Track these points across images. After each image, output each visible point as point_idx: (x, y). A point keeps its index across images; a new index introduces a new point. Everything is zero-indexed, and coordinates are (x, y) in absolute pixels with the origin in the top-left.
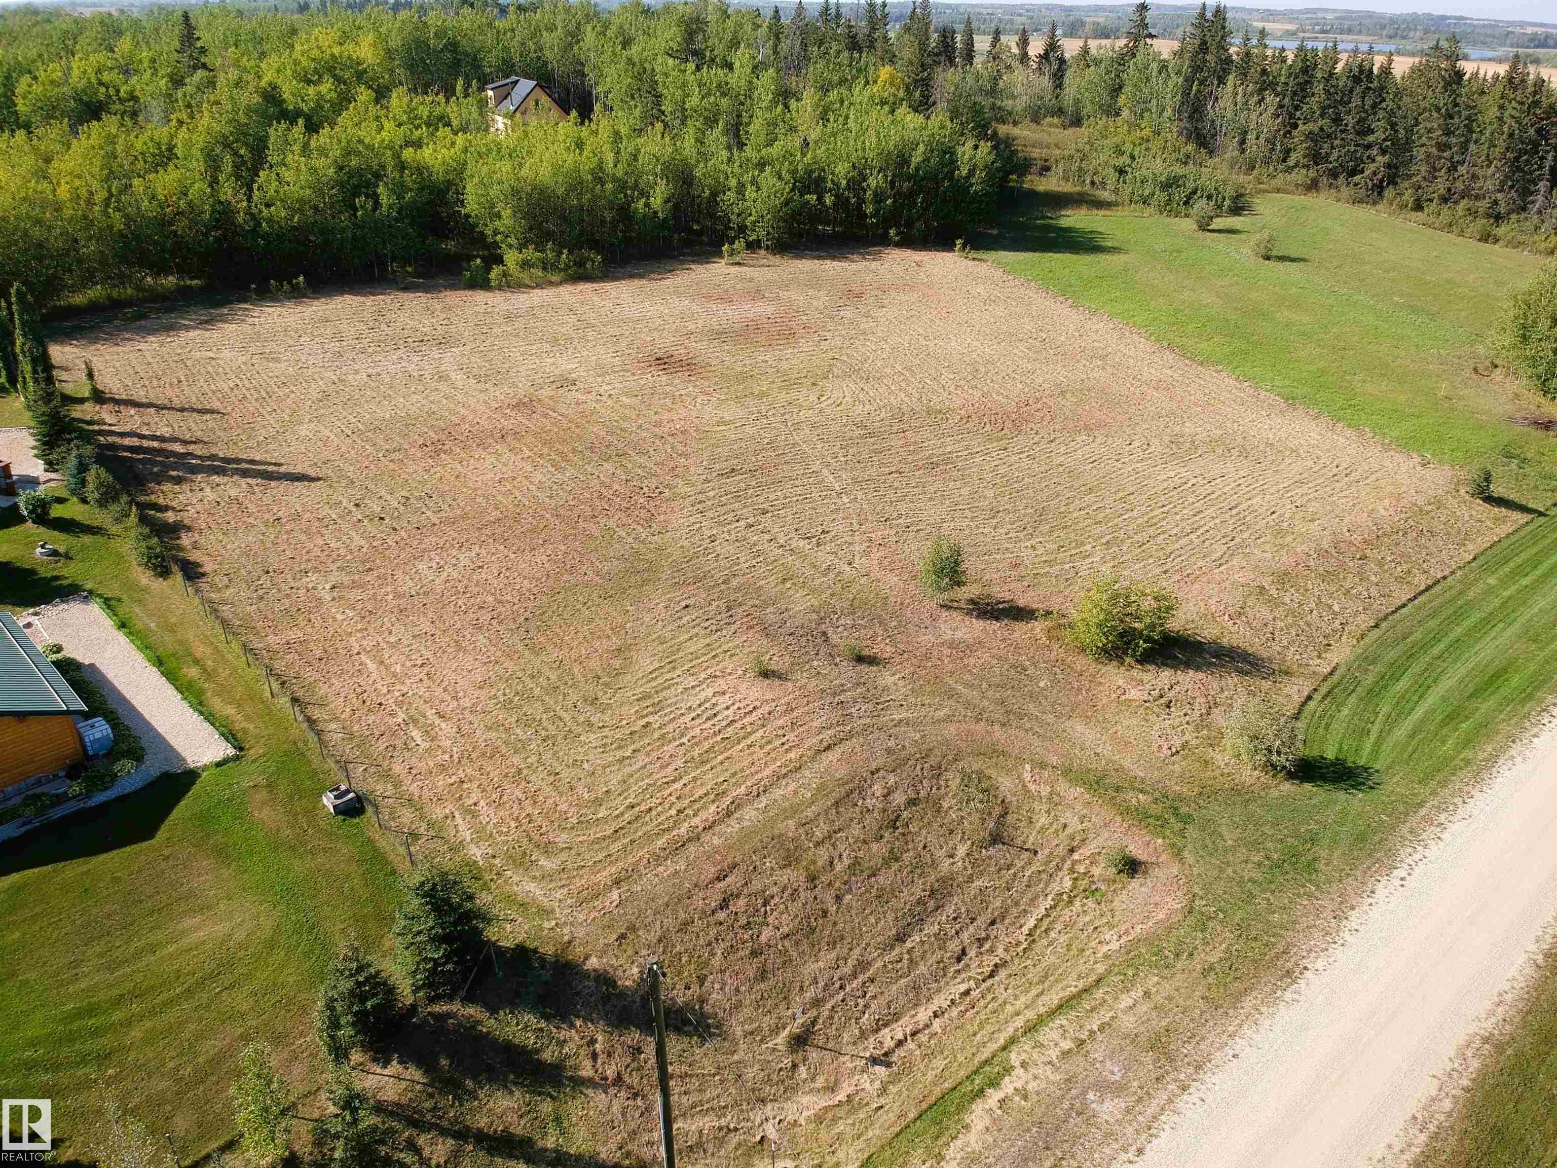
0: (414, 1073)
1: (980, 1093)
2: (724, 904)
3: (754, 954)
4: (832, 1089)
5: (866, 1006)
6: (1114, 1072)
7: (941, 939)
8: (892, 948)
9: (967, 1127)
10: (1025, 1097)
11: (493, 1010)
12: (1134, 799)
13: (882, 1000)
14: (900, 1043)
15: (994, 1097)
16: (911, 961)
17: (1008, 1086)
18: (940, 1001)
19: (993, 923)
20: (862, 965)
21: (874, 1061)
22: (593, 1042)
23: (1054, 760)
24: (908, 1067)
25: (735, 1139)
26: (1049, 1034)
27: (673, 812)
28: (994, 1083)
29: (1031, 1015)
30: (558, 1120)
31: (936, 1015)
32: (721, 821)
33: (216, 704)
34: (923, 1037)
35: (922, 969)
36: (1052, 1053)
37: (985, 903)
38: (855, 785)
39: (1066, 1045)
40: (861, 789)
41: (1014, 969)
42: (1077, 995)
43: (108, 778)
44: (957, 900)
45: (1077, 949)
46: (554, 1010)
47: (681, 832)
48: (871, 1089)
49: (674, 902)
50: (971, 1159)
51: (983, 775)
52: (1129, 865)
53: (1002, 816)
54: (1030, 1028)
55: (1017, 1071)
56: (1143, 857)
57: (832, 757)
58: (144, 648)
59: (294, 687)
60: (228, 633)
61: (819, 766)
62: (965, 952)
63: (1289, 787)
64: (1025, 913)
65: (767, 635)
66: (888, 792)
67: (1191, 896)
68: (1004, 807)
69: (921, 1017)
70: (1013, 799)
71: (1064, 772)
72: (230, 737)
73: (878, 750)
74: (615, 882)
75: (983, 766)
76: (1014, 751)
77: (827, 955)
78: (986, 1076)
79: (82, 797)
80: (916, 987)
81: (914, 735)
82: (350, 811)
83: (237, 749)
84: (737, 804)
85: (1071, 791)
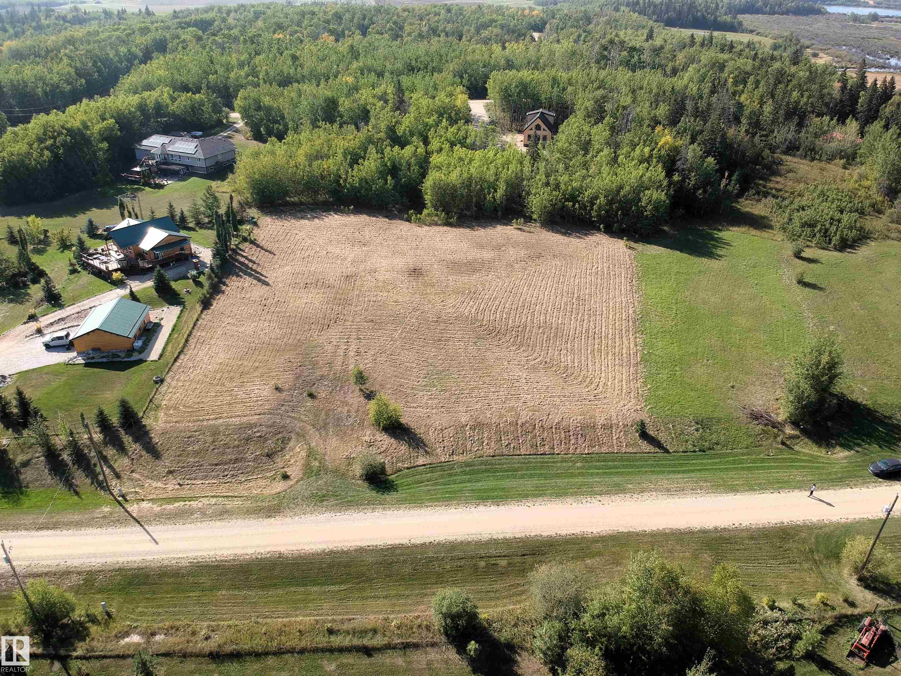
0: (102, 438)
1: (185, 501)
2: (190, 437)
3: (183, 451)
4: (165, 485)
5: (192, 473)
6: (209, 511)
7: (226, 470)
8: (212, 466)
9: (173, 504)
10: (189, 506)
11: (126, 434)
12: (315, 464)
13: (197, 474)
14: (188, 484)
15: (187, 503)
16: (213, 470)
17: (192, 503)
18: (207, 482)
19: (242, 473)
20: (201, 465)
21: (179, 484)
22: (136, 450)
23: (313, 444)
24: (183, 489)
25: (139, 482)
26: (214, 499)
27: (206, 413)
28: (190, 501)
29: (218, 494)
30: (116, 460)
31: (202, 483)
32: (212, 419)
33: (170, 345)
34: (193, 486)
35: (213, 473)
36: (208, 502)
37: (246, 468)
38: (251, 426)
39: (213, 503)
40: (252, 428)
41: (231, 485)
42: (232, 496)
43: (130, 356)
44: (240, 464)
45: (249, 489)
46: (136, 440)
47: (201, 418)
48: (171, 488)
49: (181, 431)
50: (164, 509)
51: (289, 439)
52: (286, 477)
53: (279, 451)
54: (213, 497)
55: (196, 502)
56: (292, 477)
57: (258, 417)
58: (175, 326)
59: (187, 348)
60: (193, 328)
61: (251, 418)
62: (227, 475)
63: (360, 482)
64: (251, 475)
65: (298, 378)
66: (258, 432)
67: (285, 491)
68: (282, 449)
69: (198, 483)
70: (288, 448)
71: (310, 449)
72: (161, 356)
73: (272, 421)
74: (176, 422)
75: (293, 437)
76: (307, 437)
77: (197, 460)
78: (191, 499)
79: (123, 358)
80: (207, 476)
81: (288, 422)
82: (156, 382)
83: (159, 359)
84: (220, 418)
85: (303, 454)
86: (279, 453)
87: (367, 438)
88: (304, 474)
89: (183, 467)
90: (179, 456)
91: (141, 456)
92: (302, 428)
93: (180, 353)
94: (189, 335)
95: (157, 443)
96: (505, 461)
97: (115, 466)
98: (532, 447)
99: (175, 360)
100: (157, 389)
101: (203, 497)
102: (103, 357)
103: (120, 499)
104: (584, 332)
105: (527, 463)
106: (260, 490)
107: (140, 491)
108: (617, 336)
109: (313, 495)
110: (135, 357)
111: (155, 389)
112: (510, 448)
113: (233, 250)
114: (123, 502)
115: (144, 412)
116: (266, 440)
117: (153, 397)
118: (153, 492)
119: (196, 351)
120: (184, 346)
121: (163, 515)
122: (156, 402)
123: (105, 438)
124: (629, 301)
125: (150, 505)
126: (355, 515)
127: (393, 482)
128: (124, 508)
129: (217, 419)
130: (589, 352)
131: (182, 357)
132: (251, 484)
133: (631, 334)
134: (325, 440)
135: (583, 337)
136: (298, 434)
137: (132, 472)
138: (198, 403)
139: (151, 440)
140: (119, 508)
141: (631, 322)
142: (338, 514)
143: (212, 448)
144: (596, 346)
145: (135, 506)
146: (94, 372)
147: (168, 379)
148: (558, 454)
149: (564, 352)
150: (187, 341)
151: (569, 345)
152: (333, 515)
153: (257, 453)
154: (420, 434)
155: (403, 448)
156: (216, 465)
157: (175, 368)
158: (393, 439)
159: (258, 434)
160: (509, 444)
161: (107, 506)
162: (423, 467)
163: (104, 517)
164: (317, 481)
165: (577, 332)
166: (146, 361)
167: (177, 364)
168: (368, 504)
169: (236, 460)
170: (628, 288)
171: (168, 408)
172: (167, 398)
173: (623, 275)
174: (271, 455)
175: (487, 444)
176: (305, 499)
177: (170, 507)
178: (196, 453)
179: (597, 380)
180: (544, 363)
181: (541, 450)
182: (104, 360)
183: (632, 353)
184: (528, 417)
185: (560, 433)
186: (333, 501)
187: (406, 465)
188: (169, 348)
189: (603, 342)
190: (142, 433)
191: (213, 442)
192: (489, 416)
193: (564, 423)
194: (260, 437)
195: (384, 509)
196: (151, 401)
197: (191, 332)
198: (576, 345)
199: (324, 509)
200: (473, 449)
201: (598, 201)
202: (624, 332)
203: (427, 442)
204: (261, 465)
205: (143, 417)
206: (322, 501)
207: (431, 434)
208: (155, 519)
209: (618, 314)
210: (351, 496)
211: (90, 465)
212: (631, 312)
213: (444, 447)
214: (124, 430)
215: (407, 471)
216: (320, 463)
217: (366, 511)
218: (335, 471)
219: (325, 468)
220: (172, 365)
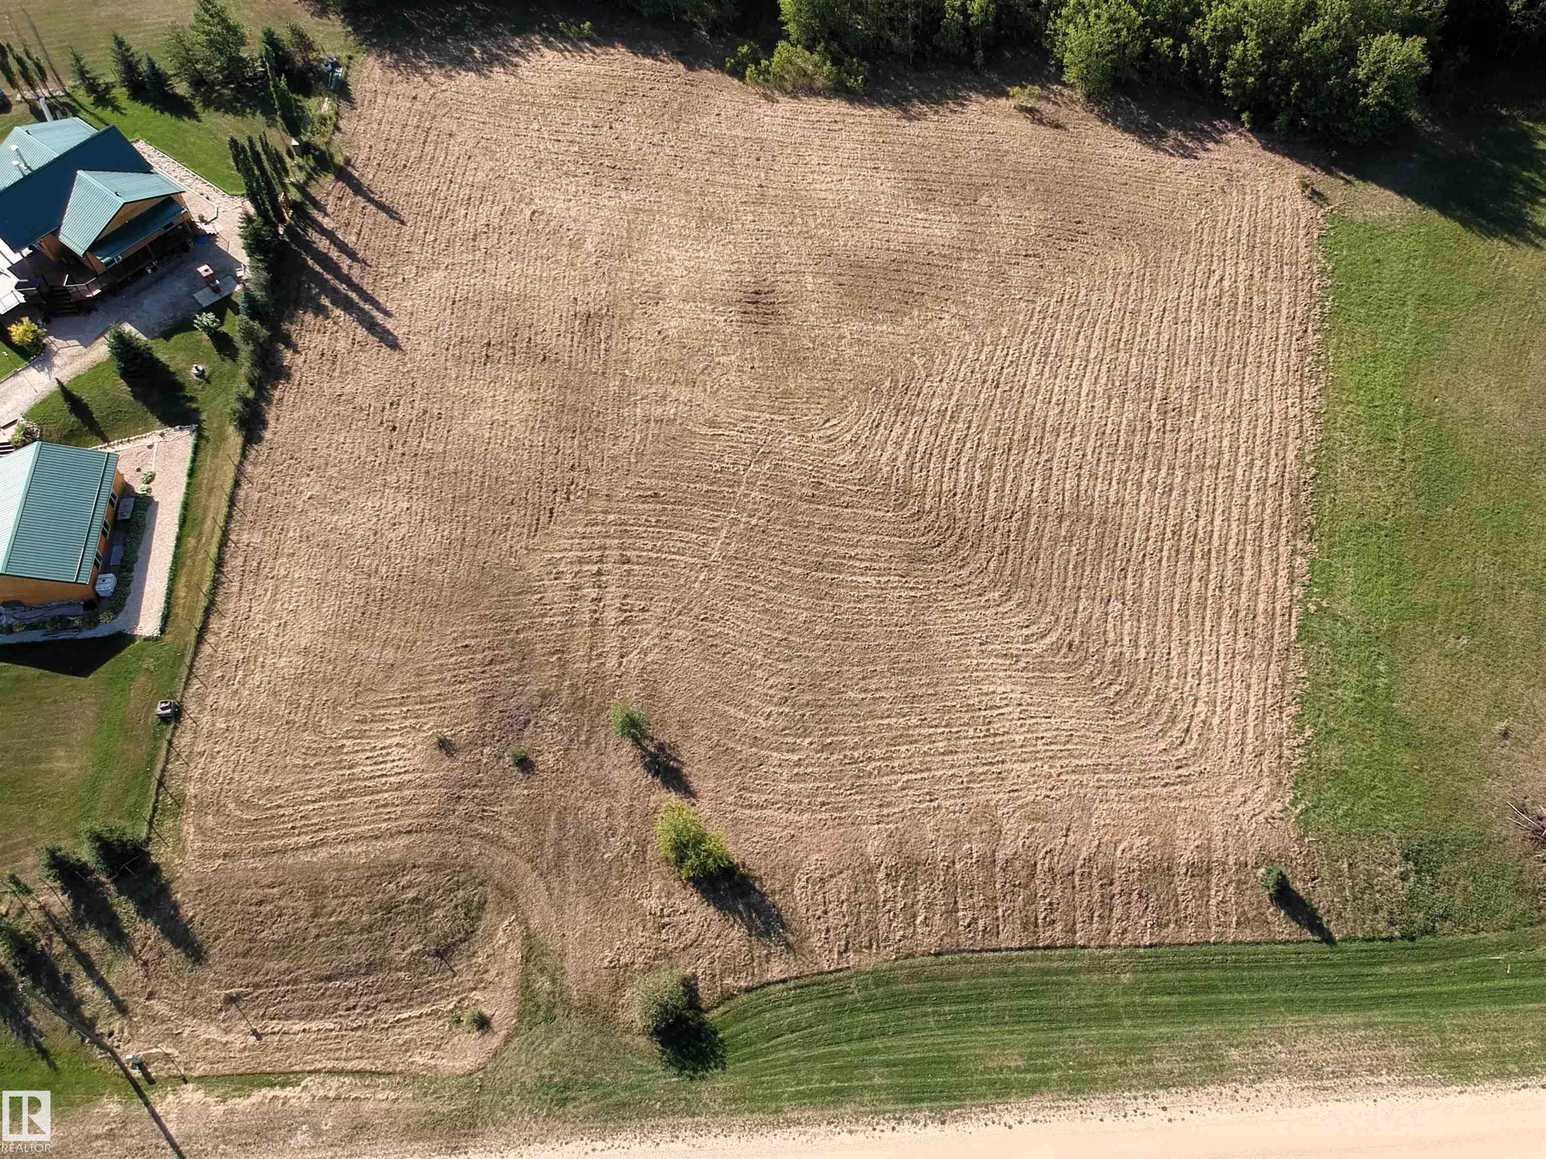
0: (69, 905)
1: (272, 1085)
2: (260, 903)
3: (251, 940)
4: (227, 1031)
5: (279, 1003)
6: (327, 1124)
7: (349, 993)
8: (321, 980)
9: (249, 1096)
10: (284, 1104)
11: (120, 893)
12: (543, 984)
13: (288, 1006)
14: (274, 1033)
15: (277, 1091)
16: (323, 994)
17: (288, 1092)
18: (314, 1025)
19: (387, 1001)
20: (295, 981)
21: (254, 1033)
22: (148, 938)
23: (535, 922)
24: (266, 1046)
25: (170, 1025)
26: (334, 1082)
27: (290, 826)
28: (283, 1086)
29: (341, 1064)
30: (109, 966)
31: (304, 1031)
32: (304, 849)
34: (286, 1038)
35: (323, 1002)
36: (321, 1093)
37: (395, 987)
38: (393, 870)
39: (332, 1094)
40: (395, 875)
41: (366, 1035)
42: (372, 1073)
43: (93, 622)
44: (381, 975)
45: (406, 1047)
46: (146, 910)
47: (280, 843)
48: (238, 1045)
49: (239, 886)
50: (232, 1112)
51: (481, 906)
52: (483, 1023)
53: (462, 941)
54: (332, 1072)
55: (299, 1089)
56: (495, 1024)
57: (403, 841)
58: (186, 506)
59: (221, 591)
60: (229, 516)
61: (390, 844)
62: (354, 1007)
63: (642, 1041)
64: (409, 1007)
65: (486, 704)
66: (410, 886)
67: (482, 1068)
68: (470, 934)
69: (296, 1028)
70: (479, 932)
71: (528, 937)
72: (166, 618)
73: (437, 851)
74: (225, 855)
75: (490, 897)
76: (522, 899)
77: (284, 964)
78: (287, 1078)
79: (79, 629)
80: (311, 1010)
81: (475, 850)
82: (165, 719)
83: (162, 631)
84: (323, 843)
85: (515, 953)
86: (463, 946)
87: (652, 904)
88: (520, 1015)
89: (257, 986)
90: (245, 955)
91: (162, 955)
92: (507, 869)
93: (208, 612)
94: (223, 543)
95: (191, 921)
96: (963, 968)
97: (112, 980)
98: (1025, 929)
99: (200, 639)
100: (170, 743)
101: (310, 1072)
102: (31, 627)
103: (136, 1073)
104: (1169, 535)
105: (1014, 974)
106: (429, 1053)
107: (176, 1053)
108: (1249, 549)
109: (545, 1084)
110: (106, 627)
111: (165, 745)
112: (976, 931)
113: (295, 206)
114: (143, 1084)
115: (150, 823)
116: (432, 907)
117: (164, 770)
118: (201, 1053)
119: (244, 604)
120: (216, 584)
121: (230, 1131)
122: (173, 784)
123: (76, 906)
124: (1292, 412)
125: (200, 1095)
126: (636, 1148)
127: (716, 1033)
128: (147, 1104)
129: (314, 846)
130: (1176, 606)
131: (214, 624)
132: (409, 1033)
133: (1283, 540)
134: (560, 910)
135: (1165, 553)
136: (499, 887)
137: (151, 996)
138: (269, 790)
139: (177, 913)
140: (138, 1109)
141: (1287, 493)
142: (600, 1145)
143: (314, 932)
144: (1195, 584)
145: (170, 1097)
146: (18, 680)
147: (192, 707)
148: (1083, 947)
149: (1115, 606)
150: (219, 564)
151: (1129, 581)
152: (588, 1149)
153: (415, 948)
154: (773, 892)
155: (737, 934)
156: (329, 979)
157: (202, 665)
158: (712, 909)
159: (411, 894)
160: (975, 920)
161: (111, 1095)
162: (781, 986)
163: (111, 1135)
164: (549, 1040)
165: (1152, 534)
166: (132, 638)
167: (206, 649)
168: (662, 1114)
169: (371, 967)
170: (1294, 360)
171: (202, 807)
172: (196, 774)
173: (1284, 311)
174: (445, 951)
175: (925, 923)
176: (527, 1093)
177: (242, 1104)
178: (282, 947)
179: (1187, 710)
180: (1064, 650)
181: (1045, 936)
182: (36, 636)
183: (1278, 612)
184: (1020, 842)
185: (1091, 887)
186: (585, 1103)
187: (743, 984)
188: (181, 592)
189: (1214, 569)
190: (154, 890)
191: (315, 915)
192: (930, 836)
193: (1101, 861)
194: (416, 900)
195: (696, 1128)
196: (161, 783)
197: (225, 533)
198: (1147, 584)
199: (569, 1126)
200: (891, 936)
201: (1240, 46)
202: (1266, 532)
203: (786, 916)
204: (426, 978)
205: (149, 839)
206: (563, 1102)
207: (797, 892)
208: (216, 1147)
209: (1258, 463)
210: (627, 1088)
211: (59, 982)
212: (1291, 456)
213: (828, 930)
214: (115, 882)
215: (744, 997)
216: (553, 981)
217: (656, 1136)
218: (589, 1007)
219: (565, 996)
220: (196, 654)
